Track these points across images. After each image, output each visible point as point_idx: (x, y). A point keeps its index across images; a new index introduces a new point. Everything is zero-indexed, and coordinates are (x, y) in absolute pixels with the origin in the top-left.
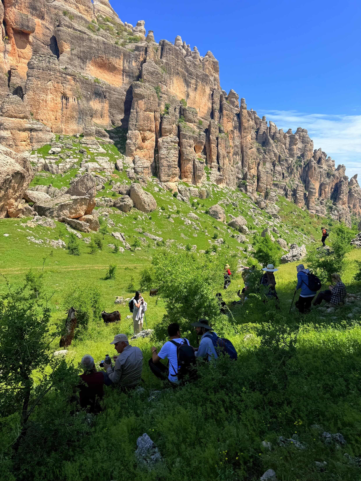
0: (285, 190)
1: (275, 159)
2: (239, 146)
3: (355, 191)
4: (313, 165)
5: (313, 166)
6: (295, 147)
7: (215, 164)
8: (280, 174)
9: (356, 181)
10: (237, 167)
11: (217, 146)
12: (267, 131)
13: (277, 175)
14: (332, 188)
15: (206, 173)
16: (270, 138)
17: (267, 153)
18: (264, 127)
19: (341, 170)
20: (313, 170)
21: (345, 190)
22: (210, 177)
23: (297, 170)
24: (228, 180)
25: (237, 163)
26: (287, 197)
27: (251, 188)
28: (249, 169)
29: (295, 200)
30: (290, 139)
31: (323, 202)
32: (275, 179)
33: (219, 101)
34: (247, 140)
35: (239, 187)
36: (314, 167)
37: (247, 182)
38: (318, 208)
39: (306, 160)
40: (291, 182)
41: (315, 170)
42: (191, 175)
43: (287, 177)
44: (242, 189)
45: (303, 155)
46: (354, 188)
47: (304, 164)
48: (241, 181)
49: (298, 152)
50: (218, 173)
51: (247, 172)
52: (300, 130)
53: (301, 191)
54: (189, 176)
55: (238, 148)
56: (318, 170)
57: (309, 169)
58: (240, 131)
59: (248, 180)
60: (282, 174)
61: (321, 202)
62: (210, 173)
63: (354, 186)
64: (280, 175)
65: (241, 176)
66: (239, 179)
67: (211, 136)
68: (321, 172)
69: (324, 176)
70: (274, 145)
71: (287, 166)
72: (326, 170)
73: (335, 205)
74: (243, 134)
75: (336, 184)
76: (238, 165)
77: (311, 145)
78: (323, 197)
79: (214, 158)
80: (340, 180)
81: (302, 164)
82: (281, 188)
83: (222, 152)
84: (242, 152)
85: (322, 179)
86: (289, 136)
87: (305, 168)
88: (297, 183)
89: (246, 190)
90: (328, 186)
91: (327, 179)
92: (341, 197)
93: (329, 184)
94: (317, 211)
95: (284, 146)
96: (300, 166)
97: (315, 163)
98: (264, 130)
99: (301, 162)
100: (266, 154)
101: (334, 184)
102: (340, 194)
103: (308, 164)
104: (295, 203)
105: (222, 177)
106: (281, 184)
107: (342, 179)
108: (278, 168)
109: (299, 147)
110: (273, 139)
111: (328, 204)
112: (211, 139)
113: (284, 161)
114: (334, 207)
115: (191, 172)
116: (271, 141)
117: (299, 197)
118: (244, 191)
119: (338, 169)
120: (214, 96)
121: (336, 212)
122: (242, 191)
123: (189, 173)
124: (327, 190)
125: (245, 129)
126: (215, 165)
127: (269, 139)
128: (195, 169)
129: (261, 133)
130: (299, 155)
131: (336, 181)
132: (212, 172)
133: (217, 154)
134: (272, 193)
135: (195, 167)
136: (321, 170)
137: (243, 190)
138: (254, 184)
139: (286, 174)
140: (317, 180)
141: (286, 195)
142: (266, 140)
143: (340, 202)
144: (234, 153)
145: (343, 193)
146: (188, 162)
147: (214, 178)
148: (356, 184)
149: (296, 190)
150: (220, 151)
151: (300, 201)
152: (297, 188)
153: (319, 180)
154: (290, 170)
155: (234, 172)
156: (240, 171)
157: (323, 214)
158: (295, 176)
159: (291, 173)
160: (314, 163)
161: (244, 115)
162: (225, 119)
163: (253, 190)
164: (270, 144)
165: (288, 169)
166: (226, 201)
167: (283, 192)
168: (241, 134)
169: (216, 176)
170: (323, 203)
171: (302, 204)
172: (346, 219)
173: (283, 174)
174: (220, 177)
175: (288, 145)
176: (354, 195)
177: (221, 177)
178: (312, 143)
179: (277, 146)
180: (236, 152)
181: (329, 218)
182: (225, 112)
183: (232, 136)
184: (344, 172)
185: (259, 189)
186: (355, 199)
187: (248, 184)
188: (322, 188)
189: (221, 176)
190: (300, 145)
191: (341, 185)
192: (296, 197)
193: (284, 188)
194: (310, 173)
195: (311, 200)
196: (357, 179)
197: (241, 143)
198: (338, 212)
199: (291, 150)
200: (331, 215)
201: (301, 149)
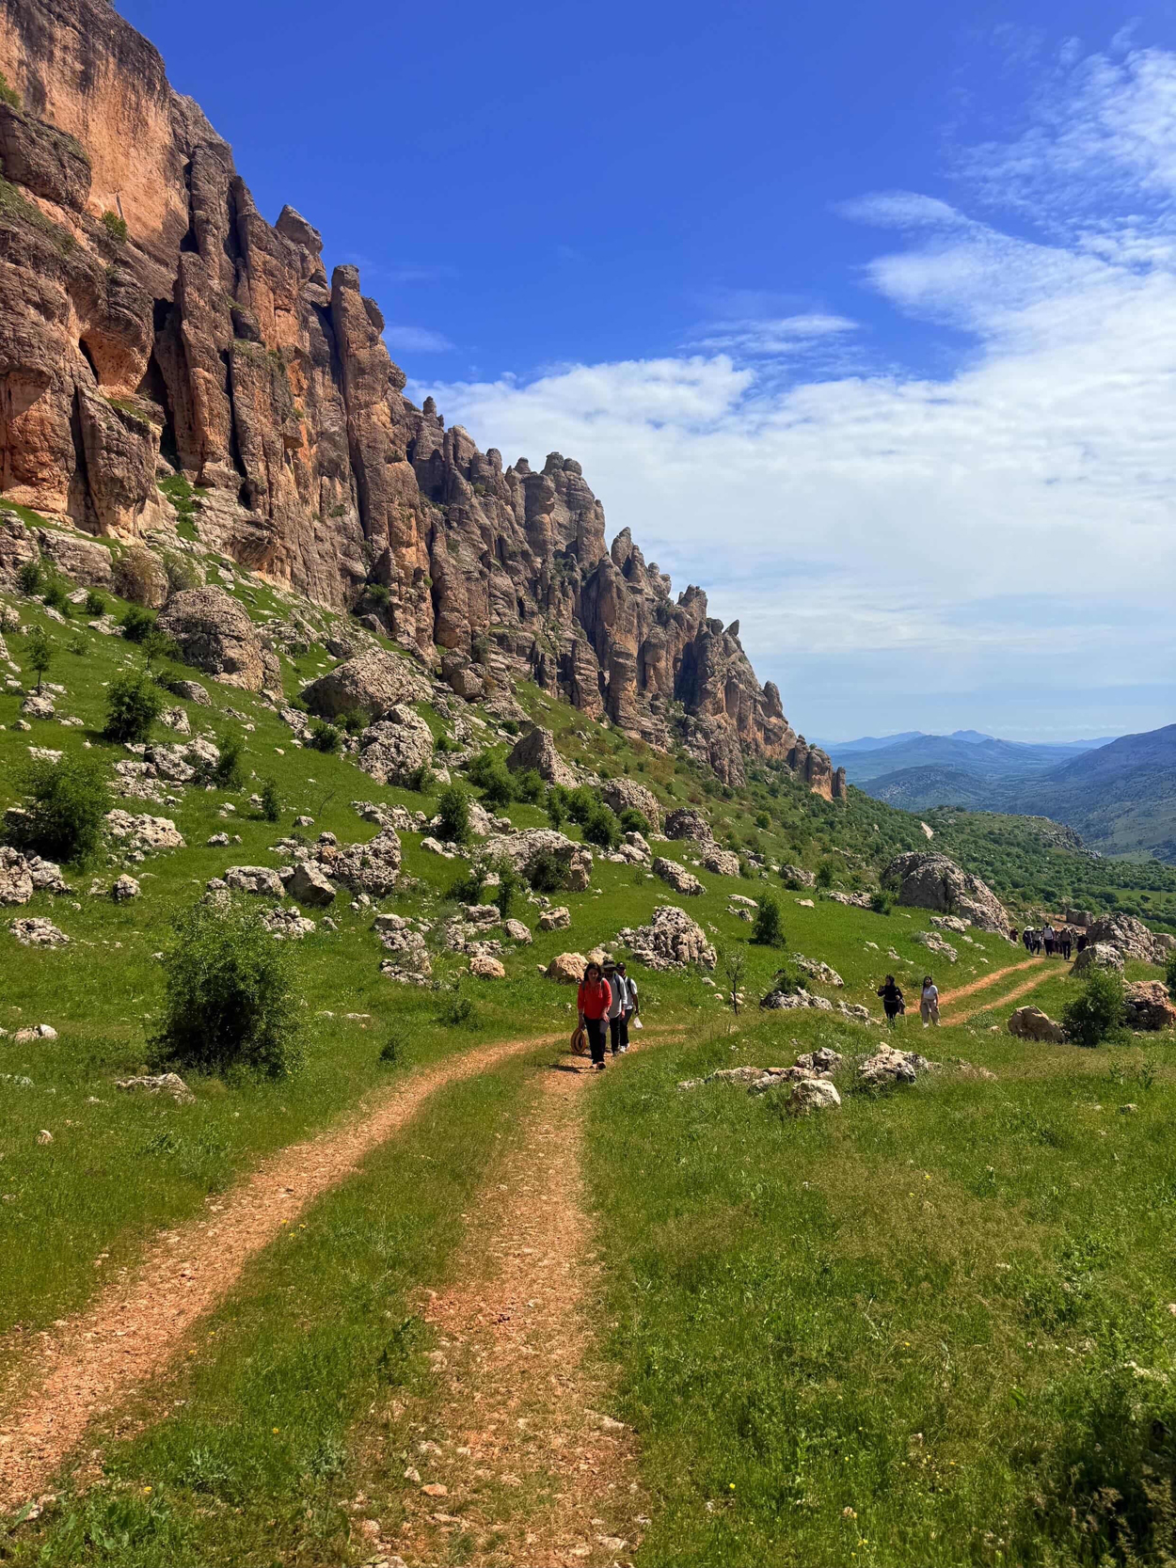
0: (533, 658)
1: (485, 547)
2: (343, 441)
3: (740, 675)
4: (613, 578)
5: (612, 582)
6: (546, 518)
7: (219, 467)
8: (511, 602)
9: (738, 643)
10: (342, 529)
11: (229, 390)
12: (446, 450)
13: (501, 605)
14: (676, 660)
15: (174, 503)
16: (457, 473)
17: (455, 524)
18: (432, 434)
19: (694, 604)
20: (615, 595)
21: (718, 664)
22: (200, 525)
23: (565, 594)
24: (299, 565)
25: (340, 511)
26: (542, 684)
27: (413, 620)
28: (397, 541)
29: (571, 697)
30: (527, 488)
31: (657, 703)
32: (496, 618)
33: (224, 207)
34: (374, 418)
35: (356, 612)
36: (618, 589)
37: (393, 593)
38: (647, 723)
39: (587, 564)
40: (550, 632)
41: (619, 597)
42: (58, 472)
43: (533, 614)
44: (372, 617)
45: (575, 547)
46: (733, 663)
47: (584, 577)
48: (365, 590)
49: (559, 538)
50: (241, 511)
51: (387, 551)
52: (556, 462)
53: (588, 662)
54: (45, 473)
55: (335, 444)
56: (630, 598)
57: (600, 596)
58: (339, 376)
59: (395, 586)
60: (515, 604)
61: (652, 705)
62: (198, 506)
63: (733, 657)
64: (510, 605)
65: (360, 568)
66: (355, 579)
67: (185, 325)
68: (637, 604)
69: (650, 619)
70: (475, 501)
71: (530, 576)
72: (653, 601)
73: (694, 713)
74: (352, 391)
75: (688, 647)
76: (346, 519)
77: (597, 517)
78: (653, 688)
79: (218, 439)
80: (700, 631)
81: (578, 575)
82: (521, 651)
83: (259, 423)
84: (357, 467)
85: (645, 630)
86: (523, 481)
87: (585, 590)
88: (573, 637)
89: (391, 625)
90: (663, 653)
91: (659, 630)
92: (709, 687)
93: (668, 647)
94: (645, 734)
95: (509, 508)
96: (573, 583)
97: (617, 574)
98: (434, 447)
99: (572, 569)
100: (451, 528)
101: (681, 647)
102: (705, 677)
103: (595, 575)
104: (572, 703)
105: (266, 533)
106: (518, 637)
107: (705, 628)
108: (504, 581)
109: (561, 520)
110: (469, 478)
111: (672, 711)
112: (191, 338)
113: (519, 558)
114: (692, 720)
115: (58, 454)
116: (467, 487)
117: (582, 684)
118: (381, 628)
119: (684, 600)
120: (200, 172)
121: (699, 736)
122: (372, 627)
123: (46, 457)
124: (662, 664)
125: (362, 371)
126: (221, 475)
127: (456, 478)
128: (88, 443)
129: (426, 457)
130: (563, 548)
131: (685, 638)
132: (205, 501)
133: (227, 424)
134: (493, 656)
135: (86, 430)
136: (639, 598)
137: (378, 623)
138: (423, 606)
139: (530, 604)
140: (630, 631)
141: (540, 676)
142: (444, 481)
143: (709, 704)
144: (321, 465)
145: (713, 674)
146: (29, 389)
147: (218, 531)
148: (739, 653)
149: (572, 660)
150: (244, 413)
151: (590, 698)
152: (573, 652)
153: (635, 631)
154: (541, 589)
155: (327, 546)
156: (355, 548)
157: (662, 745)
158: (560, 614)
159: (545, 603)
160: (614, 573)
161: (352, 311)
162: (261, 286)
163: (418, 630)
164: (463, 493)
165: (536, 587)
166: (287, 629)
167: (527, 667)
168: (343, 390)
169: (229, 523)
170: (658, 708)
171: (595, 708)
172: (732, 761)
173: (521, 603)
174: (251, 529)
175: (521, 511)
176: (737, 687)
177: (258, 533)
178: (599, 510)
179: (486, 507)
180: (331, 461)
181: (681, 758)
182: (257, 257)
183: (305, 384)
184: (703, 612)
185: (444, 636)
186: (743, 700)
187: (395, 600)
188: (648, 659)
189: (257, 525)
190: (560, 514)
191: (703, 650)
192: (574, 682)
193: (528, 651)
194: (605, 609)
195: (622, 695)
196: (739, 636)
197: (349, 429)
198: (706, 736)
199: (532, 527)
200: (685, 747)
201: (566, 528)
